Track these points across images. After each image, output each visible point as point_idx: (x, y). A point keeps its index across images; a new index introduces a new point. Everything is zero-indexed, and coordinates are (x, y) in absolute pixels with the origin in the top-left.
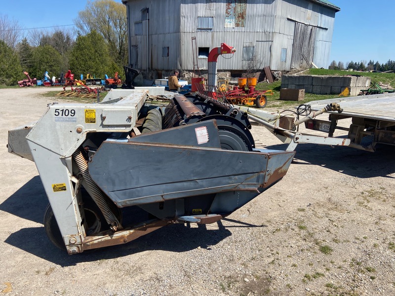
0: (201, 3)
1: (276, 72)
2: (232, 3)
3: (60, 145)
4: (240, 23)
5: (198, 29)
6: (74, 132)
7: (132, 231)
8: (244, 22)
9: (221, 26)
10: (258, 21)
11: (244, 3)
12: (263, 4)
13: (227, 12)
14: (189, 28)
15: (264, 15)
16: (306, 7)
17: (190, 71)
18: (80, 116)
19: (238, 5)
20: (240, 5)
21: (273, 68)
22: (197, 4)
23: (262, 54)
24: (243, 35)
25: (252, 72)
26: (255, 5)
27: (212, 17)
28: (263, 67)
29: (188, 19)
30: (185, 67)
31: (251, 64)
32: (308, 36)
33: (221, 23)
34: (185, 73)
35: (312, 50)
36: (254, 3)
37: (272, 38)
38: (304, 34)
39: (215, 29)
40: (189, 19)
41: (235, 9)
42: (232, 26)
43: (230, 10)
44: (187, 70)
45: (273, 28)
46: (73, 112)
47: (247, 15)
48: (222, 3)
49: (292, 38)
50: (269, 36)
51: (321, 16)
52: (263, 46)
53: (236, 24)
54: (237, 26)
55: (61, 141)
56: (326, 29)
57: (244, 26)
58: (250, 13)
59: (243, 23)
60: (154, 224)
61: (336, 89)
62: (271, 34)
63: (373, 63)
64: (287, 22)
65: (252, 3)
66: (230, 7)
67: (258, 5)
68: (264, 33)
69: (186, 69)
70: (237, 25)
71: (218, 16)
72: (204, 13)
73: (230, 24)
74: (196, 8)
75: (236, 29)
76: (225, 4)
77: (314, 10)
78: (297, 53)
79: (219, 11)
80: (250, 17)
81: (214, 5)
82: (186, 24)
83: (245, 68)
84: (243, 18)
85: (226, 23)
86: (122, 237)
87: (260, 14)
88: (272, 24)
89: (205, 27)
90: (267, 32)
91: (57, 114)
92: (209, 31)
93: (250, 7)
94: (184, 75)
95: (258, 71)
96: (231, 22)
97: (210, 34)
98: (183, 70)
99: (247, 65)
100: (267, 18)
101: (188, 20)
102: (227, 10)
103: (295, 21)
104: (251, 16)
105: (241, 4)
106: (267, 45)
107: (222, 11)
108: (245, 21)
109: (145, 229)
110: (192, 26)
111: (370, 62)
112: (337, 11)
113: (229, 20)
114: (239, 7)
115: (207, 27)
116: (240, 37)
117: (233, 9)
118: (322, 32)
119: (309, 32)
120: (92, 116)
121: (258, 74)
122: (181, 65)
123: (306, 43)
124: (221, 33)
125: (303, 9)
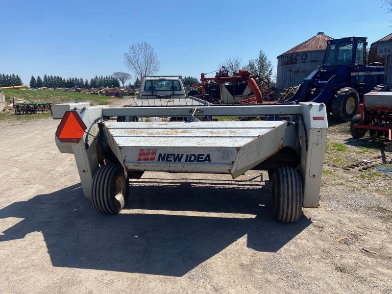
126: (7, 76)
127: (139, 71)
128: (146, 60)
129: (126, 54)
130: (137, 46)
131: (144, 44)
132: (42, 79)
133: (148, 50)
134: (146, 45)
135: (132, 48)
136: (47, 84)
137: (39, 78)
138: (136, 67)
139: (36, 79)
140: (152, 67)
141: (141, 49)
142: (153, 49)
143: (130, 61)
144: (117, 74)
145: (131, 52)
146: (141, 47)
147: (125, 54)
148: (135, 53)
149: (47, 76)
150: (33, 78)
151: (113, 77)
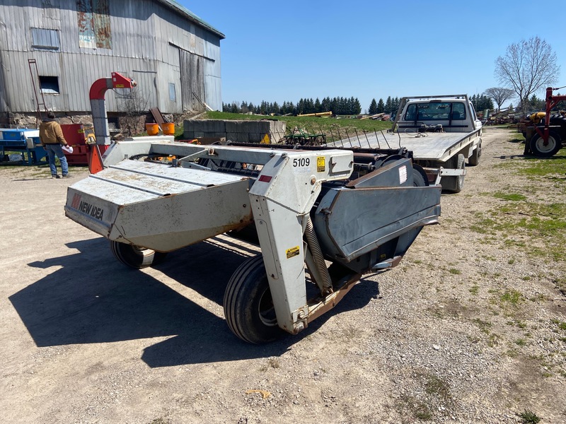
0: (33, 6)
1: (168, 115)
2: (86, 12)
3: (297, 201)
4: (104, 43)
5: (33, 47)
6: (309, 183)
7: (338, 292)
8: (110, 42)
9: (73, 45)
10: (131, 43)
11: (106, 14)
12: (135, 20)
13: (80, 25)
14: (17, 43)
15: (138, 35)
16: (189, 30)
17: (27, 114)
18: (314, 165)
19: (97, 16)
20: (100, 17)
21: (163, 110)
22: (25, 8)
23: (144, 90)
24: (111, 61)
25: (135, 116)
26: (123, 19)
27: (57, 30)
28: (149, 108)
29: (11, 29)
30: (16, 106)
31: (131, 104)
32: (196, 68)
33: (73, 41)
34: (18, 117)
35: (202, 87)
36: (121, 16)
37: (155, 69)
38: (190, 65)
39: (64, 48)
40: (14, 29)
41: (92, 21)
42: (91, 47)
43: (84, 22)
44: (21, 113)
45: (153, 54)
46: (307, 161)
47: (113, 32)
48: (71, 11)
49: (179, 69)
50: (150, 65)
51: (206, 43)
52: (143, 78)
53: (97, 43)
54: (100, 47)
55: (299, 196)
56: (213, 61)
57: (110, 48)
58: (117, 29)
59: (108, 44)
60: (352, 280)
61: (255, 137)
62: (152, 63)
63: (246, 104)
64: (169, 47)
65: (117, 16)
66: (84, 18)
67: (127, 19)
68: (142, 60)
69: (19, 111)
70: (100, 45)
71: (67, 30)
72: (41, 23)
73: (88, 42)
74: (25, 13)
75: (99, 51)
76: (75, 12)
77: (197, 34)
78: (187, 90)
79: (67, 23)
80: (118, 36)
81: (57, 12)
82: (9, 37)
83: (122, 110)
84: (107, 36)
85: (81, 41)
86: (332, 300)
87: (132, 32)
88: (152, 49)
89: (45, 45)
90: (146, 58)
91: (295, 164)
92: (54, 51)
93: (116, 21)
94: (17, 120)
95: (143, 113)
96: (88, 40)
97: (55, 55)
98: (15, 113)
99: (124, 106)
100: (143, 39)
101: (12, 33)
102: (79, 22)
103: (179, 48)
104: (119, 34)
105: (102, 16)
106: (149, 78)
107: (72, 23)
108: (111, 40)
109: (346, 288)
110: (22, 42)
111: (243, 103)
112: (222, 38)
113: (85, 37)
114: (100, 19)
115: (49, 45)
116: (107, 64)
117: (89, 20)
118: (209, 64)
119: (196, 63)
120: (322, 164)
121: (143, 118)
122: (8, 104)
123: (195, 78)
124: (74, 55)
125: (185, 32)
126: (346, 100)
127: (519, 85)
128: (535, 67)
129: (500, 59)
130: (521, 44)
131: (534, 40)
132: (385, 102)
133: (539, 50)
134: (538, 41)
135: (513, 49)
136: (390, 108)
137: (381, 101)
138: (515, 78)
139: (377, 102)
140: (543, 77)
141: (528, 49)
142: (549, 47)
143: (504, 70)
144: (491, 91)
145: (510, 55)
146: (528, 45)
147: (498, 60)
148: (515, 56)
149: (391, 99)
150: (374, 102)
151: (484, 95)
